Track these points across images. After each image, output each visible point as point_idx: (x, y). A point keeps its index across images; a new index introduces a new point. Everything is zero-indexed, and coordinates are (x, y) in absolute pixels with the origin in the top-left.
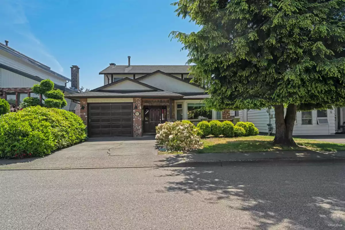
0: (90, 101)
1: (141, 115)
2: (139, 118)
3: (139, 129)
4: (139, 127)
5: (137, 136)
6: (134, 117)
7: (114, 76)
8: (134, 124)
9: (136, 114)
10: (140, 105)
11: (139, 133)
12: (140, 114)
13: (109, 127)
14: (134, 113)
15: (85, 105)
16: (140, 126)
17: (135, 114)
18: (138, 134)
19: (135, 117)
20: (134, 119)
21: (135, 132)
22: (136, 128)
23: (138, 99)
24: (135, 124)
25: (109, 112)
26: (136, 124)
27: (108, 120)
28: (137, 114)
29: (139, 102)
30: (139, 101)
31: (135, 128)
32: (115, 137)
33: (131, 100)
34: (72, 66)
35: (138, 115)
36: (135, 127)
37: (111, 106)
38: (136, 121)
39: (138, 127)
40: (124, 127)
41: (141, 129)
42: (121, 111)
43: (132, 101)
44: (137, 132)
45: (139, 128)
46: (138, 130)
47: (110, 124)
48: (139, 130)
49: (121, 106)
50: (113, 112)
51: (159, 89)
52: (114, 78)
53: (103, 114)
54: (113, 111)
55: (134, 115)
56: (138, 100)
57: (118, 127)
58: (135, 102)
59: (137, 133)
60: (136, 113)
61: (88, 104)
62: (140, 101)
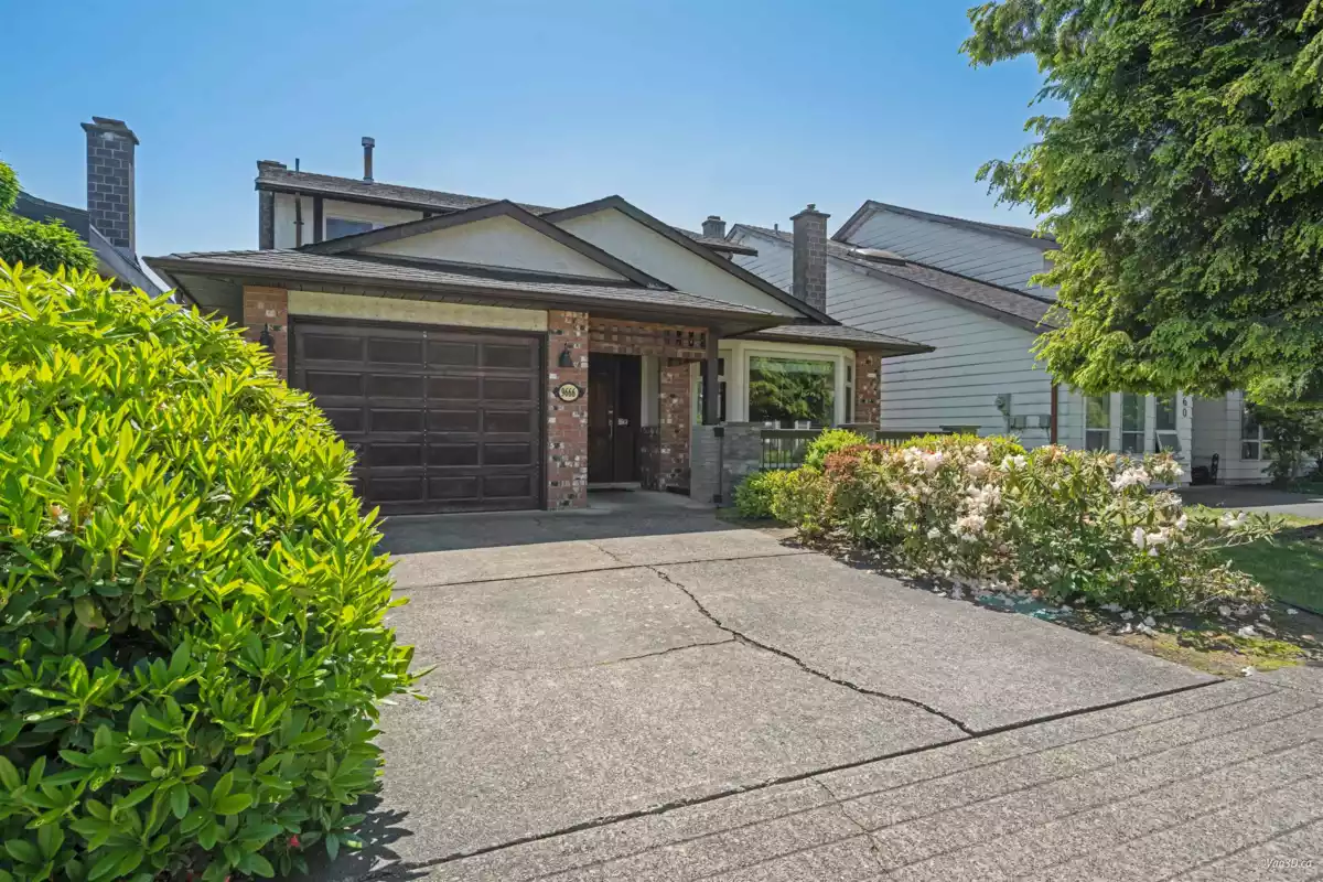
0: (302, 303)
1: (586, 396)
2: (575, 415)
3: (577, 471)
4: (577, 458)
5: (566, 503)
6: (551, 408)
7: (330, 211)
8: (552, 446)
9: (565, 392)
10: (583, 346)
11: (576, 490)
12: (581, 392)
13: (412, 456)
14: (552, 387)
15: (276, 328)
16: (580, 454)
17: (558, 395)
18: (571, 496)
19: (556, 408)
20: (552, 420)
21: (555, 484)
22: (563, 465)
23: (575, 315)
24: (557, 446)
25: (416, 374)
26: (562, 445)
27: (410, 421)
28: (570, 392)
29: (578, 334)
30: (579, 328)
31: (558, 464)
32: (446, 510)
33: (535, 321)
34: (94, 118)
35: (572, 398)
36: (555, 459)
37: (428, 341)
38: (559, 426)
39: (572, 459)
40: (492, 458)
41: (585, 470)
42: (482, 374)
43: (542, 327)
44: (567, 484)
45: (577, 465)
46: (569, 473)
47: (420, 439)
48: (575, 476)
49: (480, 347)
50: (437, 375)
51: (656, 281)
52: (330, 222)
53: (383, 385)
54: (440, 372)
55: (552, 396)
56: (574, 320)
57: (465, 456)
58: (559, 332)
59: (566, 489)
60: (565, 387)
61: (294, 320)
62: (582, 328)
